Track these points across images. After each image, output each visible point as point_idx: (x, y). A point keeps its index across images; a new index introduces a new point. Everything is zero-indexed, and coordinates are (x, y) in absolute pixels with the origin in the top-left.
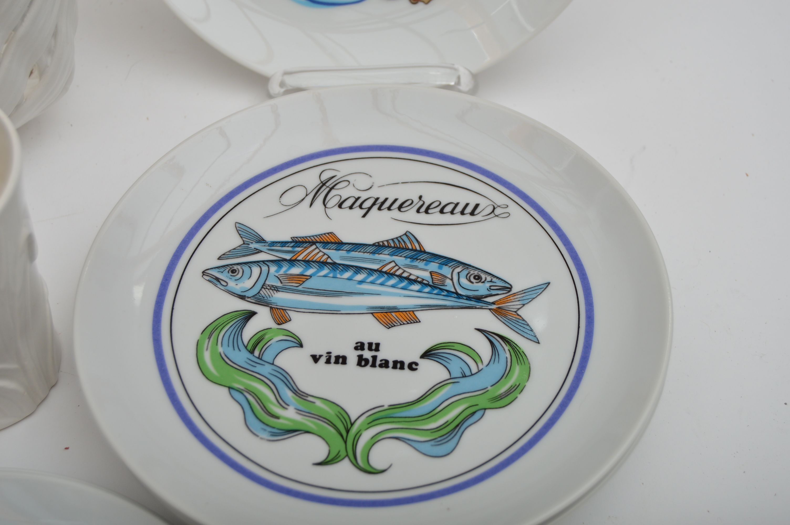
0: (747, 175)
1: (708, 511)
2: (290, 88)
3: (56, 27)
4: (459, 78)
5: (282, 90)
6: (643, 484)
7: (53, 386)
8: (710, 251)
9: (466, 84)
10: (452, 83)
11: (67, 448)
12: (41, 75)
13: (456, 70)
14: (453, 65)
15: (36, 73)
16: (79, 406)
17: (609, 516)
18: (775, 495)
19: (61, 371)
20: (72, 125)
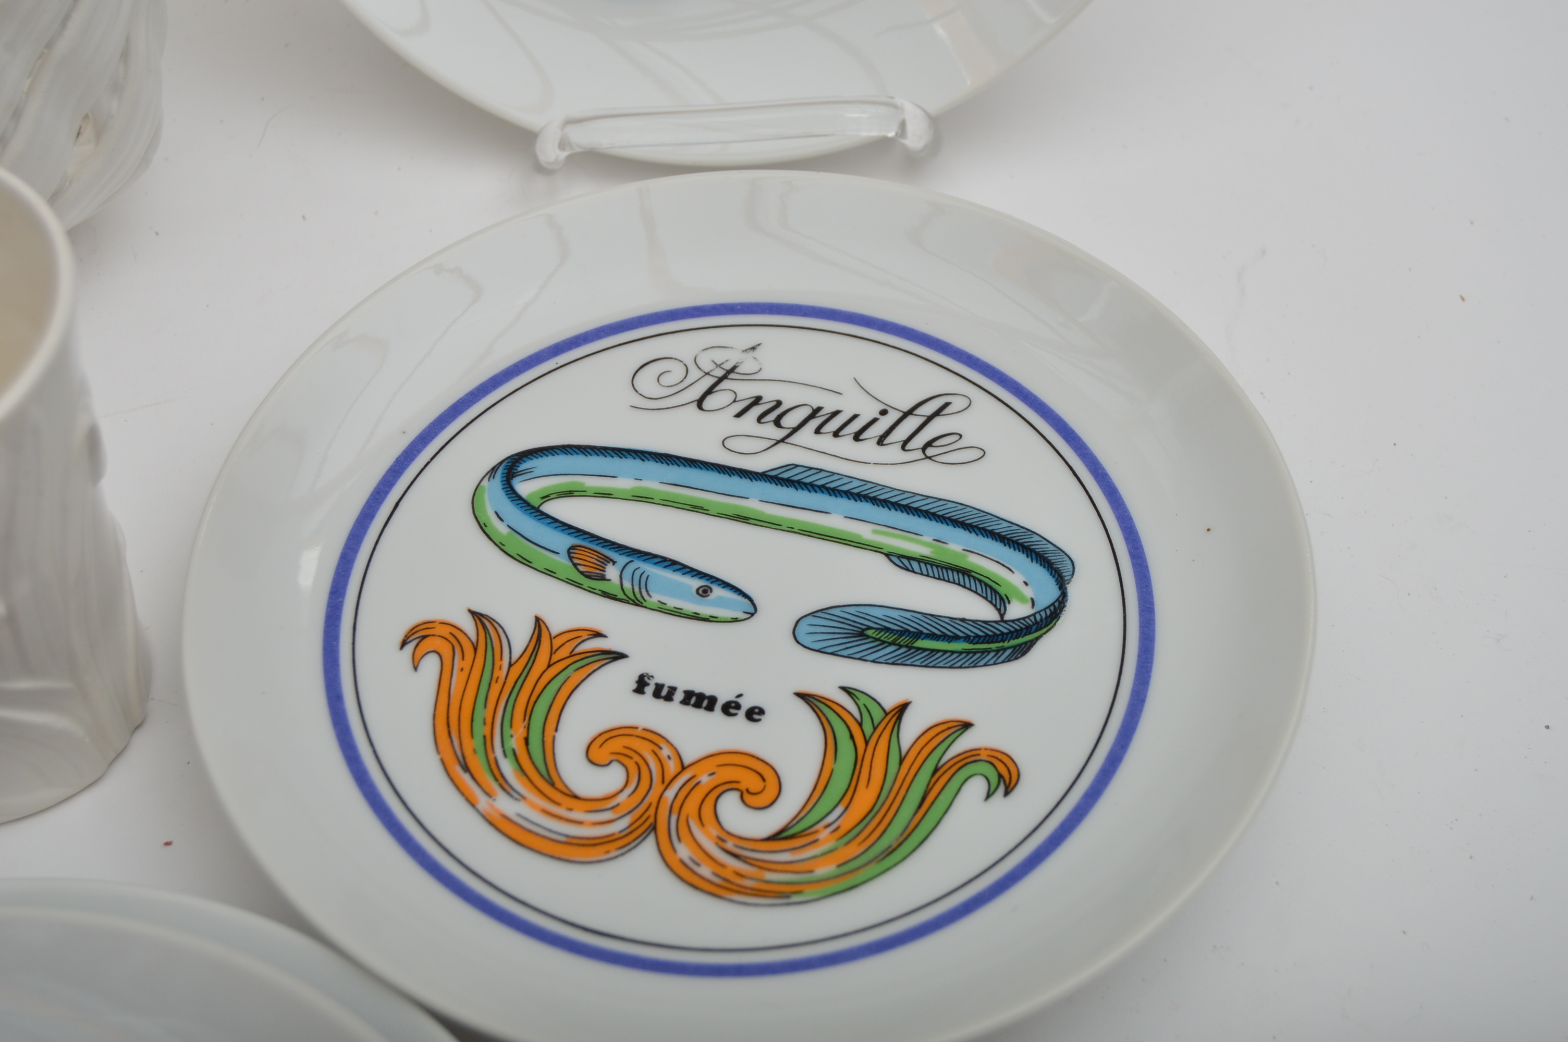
0: (1463, 299)
1: (1404, 932)
2: (578, 150)
3: (128, 40)
4: (903, 125)
5: (563, 155)
6: (1277, 883)
7: (138, 727)
8: (1395, 444)
9: (917, 137)
10: (891, 134)
11: (168, 844)
12: (99, 134)
13: (895, 106)
14: (892, 98)
15: (88, 132)
16: (189, 763)
17: (1215, 946)
18: (1532, 898)
19: (153, 699)
20: (157, 234)
